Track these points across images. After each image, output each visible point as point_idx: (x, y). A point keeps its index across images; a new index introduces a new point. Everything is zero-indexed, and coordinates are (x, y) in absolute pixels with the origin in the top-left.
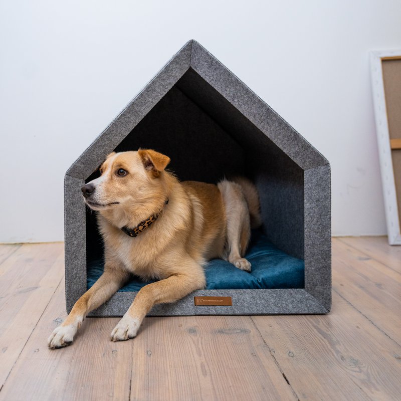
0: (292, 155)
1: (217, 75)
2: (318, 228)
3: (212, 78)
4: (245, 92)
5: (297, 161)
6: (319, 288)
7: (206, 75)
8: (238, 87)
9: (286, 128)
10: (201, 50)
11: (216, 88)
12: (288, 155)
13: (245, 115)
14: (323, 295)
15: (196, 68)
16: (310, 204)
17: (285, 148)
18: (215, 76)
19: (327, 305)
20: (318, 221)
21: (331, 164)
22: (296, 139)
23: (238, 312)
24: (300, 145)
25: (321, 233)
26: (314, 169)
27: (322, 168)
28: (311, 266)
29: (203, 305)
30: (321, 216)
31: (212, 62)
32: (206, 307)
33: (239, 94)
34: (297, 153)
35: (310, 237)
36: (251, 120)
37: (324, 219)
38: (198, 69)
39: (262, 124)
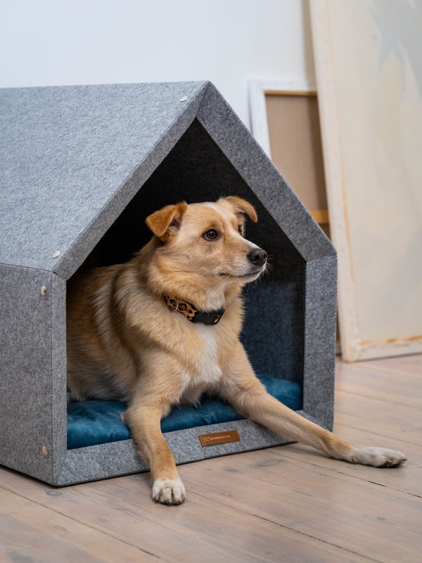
0: (298, 242)
1: (230, 132)
2: (322, 333)
3: (222, 136)
4: (261, 159)
5: (302, 250)
6: (321, 406)
7: (215, 131)
8: (253, 152)
9: (299, 208)
10: (218, 97)
11: (223, 150)
12: (293, 242)
13: (253, 188)
14: (325, 413)
15: (203, 120)
16: (313, 303)
17: (291, 233)
18: (227, 135)
19: (329, 425)
20: (321, 325)
21: (339, 255)
22: (307, 222)
23: (248, 448)
24: (310, 229)
25: (325, 338)
26: (318, 260)
27: (329, 258)
28: (313, 380)
29: (211, 445)
30: (325, 318)
31: (228, 114)
32: (214, 447)
33: (252, 161)
34: (304, 240)
35: (312, 344)
36: (259, 196)
37: (329, 321)
38: (206, 121)
39: (271, 201)
